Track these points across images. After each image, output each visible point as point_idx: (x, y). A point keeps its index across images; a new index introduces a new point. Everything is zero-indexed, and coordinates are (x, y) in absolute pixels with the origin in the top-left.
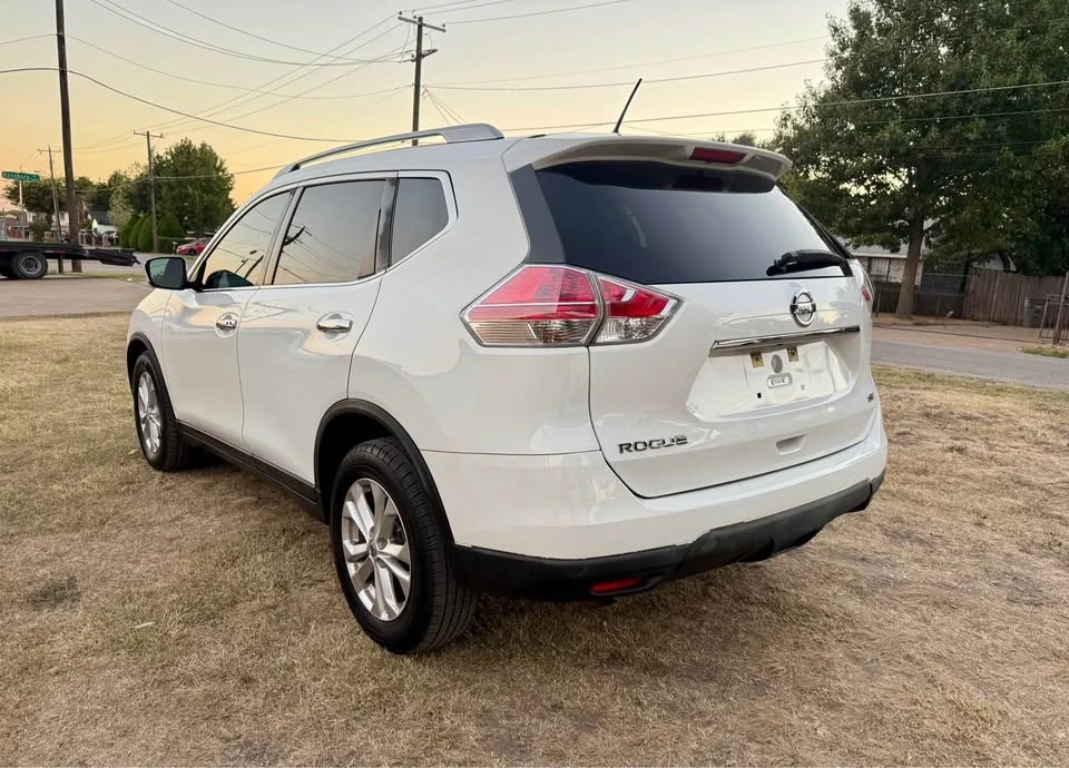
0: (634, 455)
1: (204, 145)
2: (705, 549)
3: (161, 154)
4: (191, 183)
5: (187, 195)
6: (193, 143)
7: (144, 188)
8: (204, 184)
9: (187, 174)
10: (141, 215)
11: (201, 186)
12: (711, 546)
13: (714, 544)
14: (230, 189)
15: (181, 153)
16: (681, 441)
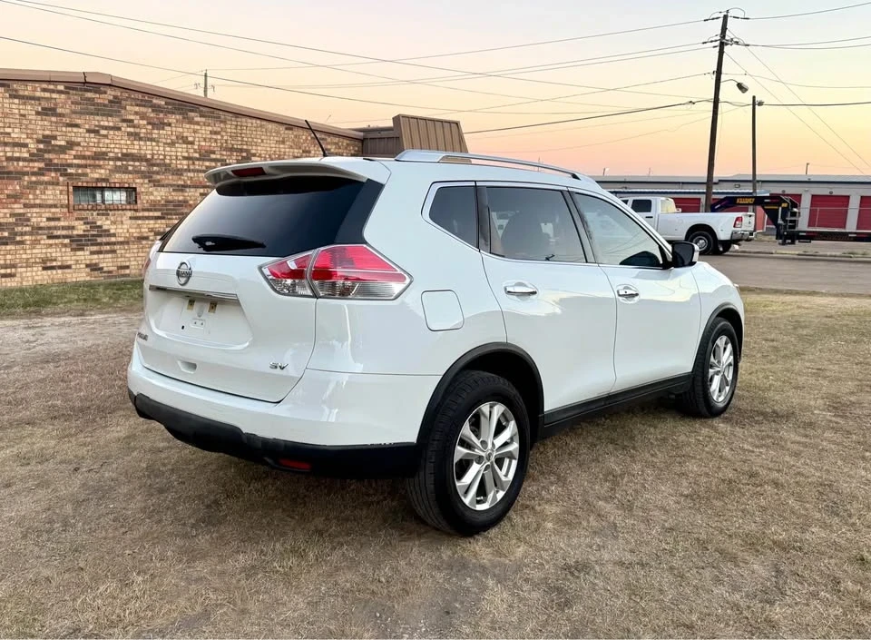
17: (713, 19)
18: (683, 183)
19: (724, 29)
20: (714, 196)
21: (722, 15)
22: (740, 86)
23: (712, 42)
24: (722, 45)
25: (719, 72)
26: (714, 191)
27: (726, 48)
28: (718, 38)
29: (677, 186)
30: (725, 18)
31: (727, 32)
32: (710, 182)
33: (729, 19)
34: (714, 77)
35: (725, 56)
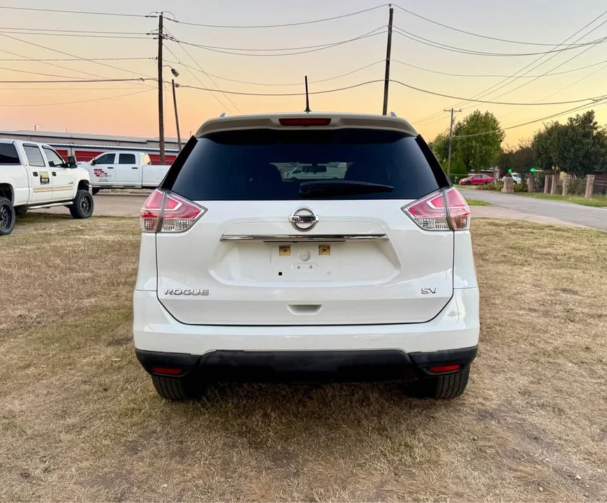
0: (173, 297)
1: (487, 114)
2: (210, 361)
3: (461, 122)
4: (476, 139)
5: (472, 147)
6: (481, 113)
7: (447, 144)
8: (484, 139)
9: (474, 133)
10: (444, 161)
11: (482, 140)
12: (217, 360)
13: (218, 360)
14: (501, 141)
15: (472, 120)
16: (206, 293)
17: (152, 17)
18: (120, 141)
19: (161, 26)
20: (166, 154)
21: (158, 15)
22: (174, 71)
23: (153, 34)
24: (161, 38)
25: (160, 58)
26: (166, 150)
27: (164, 41)
28: (158, 32)
29: (115, 143)
30: (161, 17)
31: (163, 29)
32: (161, 141)
33: (164, 19)
34: (157, 61)
35: (163, 47)
